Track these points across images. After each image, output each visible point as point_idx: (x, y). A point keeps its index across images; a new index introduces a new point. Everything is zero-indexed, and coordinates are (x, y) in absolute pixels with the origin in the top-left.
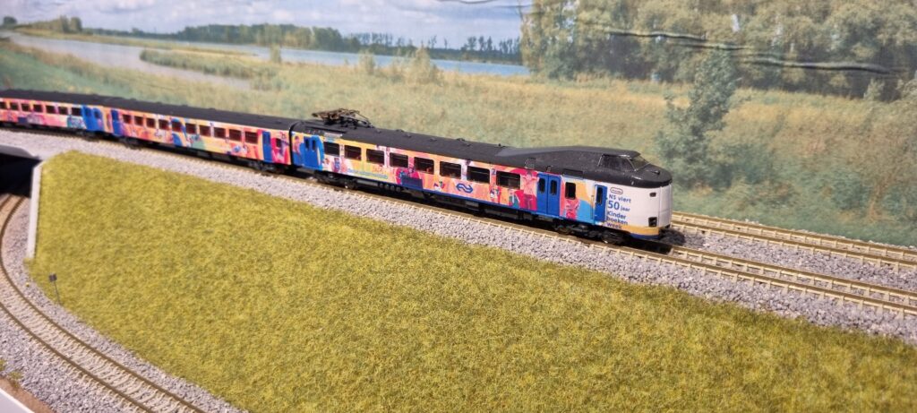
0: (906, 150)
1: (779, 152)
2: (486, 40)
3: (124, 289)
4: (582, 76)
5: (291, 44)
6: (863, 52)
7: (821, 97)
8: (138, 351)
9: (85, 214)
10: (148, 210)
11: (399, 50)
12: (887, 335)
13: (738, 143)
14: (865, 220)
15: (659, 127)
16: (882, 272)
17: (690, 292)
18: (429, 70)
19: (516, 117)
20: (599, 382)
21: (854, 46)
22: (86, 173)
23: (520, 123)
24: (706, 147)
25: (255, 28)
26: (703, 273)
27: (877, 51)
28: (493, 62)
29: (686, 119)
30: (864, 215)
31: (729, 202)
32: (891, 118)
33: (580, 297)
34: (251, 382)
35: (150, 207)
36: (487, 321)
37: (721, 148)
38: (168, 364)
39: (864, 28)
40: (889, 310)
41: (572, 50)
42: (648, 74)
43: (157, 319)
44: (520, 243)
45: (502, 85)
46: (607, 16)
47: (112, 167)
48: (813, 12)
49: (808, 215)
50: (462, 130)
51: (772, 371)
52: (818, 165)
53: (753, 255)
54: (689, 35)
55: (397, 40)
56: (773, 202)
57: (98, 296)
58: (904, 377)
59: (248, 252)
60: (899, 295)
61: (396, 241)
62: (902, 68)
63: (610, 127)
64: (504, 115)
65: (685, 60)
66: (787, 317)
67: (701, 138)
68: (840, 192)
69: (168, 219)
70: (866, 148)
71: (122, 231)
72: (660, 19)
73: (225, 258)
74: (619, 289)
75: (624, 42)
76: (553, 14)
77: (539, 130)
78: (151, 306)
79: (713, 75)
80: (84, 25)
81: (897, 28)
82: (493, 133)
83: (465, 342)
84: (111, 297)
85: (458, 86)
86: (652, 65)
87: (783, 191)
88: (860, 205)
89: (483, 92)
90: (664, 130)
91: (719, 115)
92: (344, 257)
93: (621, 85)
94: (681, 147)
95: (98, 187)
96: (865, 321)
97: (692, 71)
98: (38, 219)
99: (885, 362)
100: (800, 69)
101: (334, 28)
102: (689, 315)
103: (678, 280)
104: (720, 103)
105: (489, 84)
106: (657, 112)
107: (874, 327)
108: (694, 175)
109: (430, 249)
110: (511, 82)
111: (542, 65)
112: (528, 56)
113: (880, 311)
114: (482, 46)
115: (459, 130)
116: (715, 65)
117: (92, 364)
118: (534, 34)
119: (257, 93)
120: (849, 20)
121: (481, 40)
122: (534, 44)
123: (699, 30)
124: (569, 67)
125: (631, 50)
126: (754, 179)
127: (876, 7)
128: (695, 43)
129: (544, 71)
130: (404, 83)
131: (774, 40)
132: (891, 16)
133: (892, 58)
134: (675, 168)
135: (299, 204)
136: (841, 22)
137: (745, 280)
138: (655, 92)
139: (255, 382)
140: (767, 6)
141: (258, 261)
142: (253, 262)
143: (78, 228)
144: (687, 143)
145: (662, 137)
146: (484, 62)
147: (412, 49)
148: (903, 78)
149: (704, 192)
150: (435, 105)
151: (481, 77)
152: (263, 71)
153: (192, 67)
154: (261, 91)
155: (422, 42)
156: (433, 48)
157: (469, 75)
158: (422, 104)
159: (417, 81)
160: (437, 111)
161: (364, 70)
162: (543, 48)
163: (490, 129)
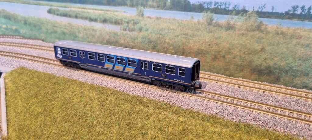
2: (307, 7)
5: (152, 7)
11: (234, 12)
18: (256, 24)
22: (36, 83)
28: (309, 21)
50: (276, 59)
55: (234, 6)
64: (310, 52)
82: (300, 61)
85: (278, 34)
89: (298, 38)
95: (47, 94)
105: (303, 33)
114: (303, 11)
115: (273, 59)
119: (125, 32)
121: (303, 8)
130: (235, 31)
143: (36, 119)
146: (303, 21)
147: (244, 12)
150: (257, 44)
151: (298, 29)
152: (130, 21)
153: (82, 18)
154: (128, 32)
155: (254, 8)
156: (262, 11)
157: (289, 28)
158: (246, 43)
159: (245, 30)
160: (258, 47)
161: (205, 22)
163: (298, 59)
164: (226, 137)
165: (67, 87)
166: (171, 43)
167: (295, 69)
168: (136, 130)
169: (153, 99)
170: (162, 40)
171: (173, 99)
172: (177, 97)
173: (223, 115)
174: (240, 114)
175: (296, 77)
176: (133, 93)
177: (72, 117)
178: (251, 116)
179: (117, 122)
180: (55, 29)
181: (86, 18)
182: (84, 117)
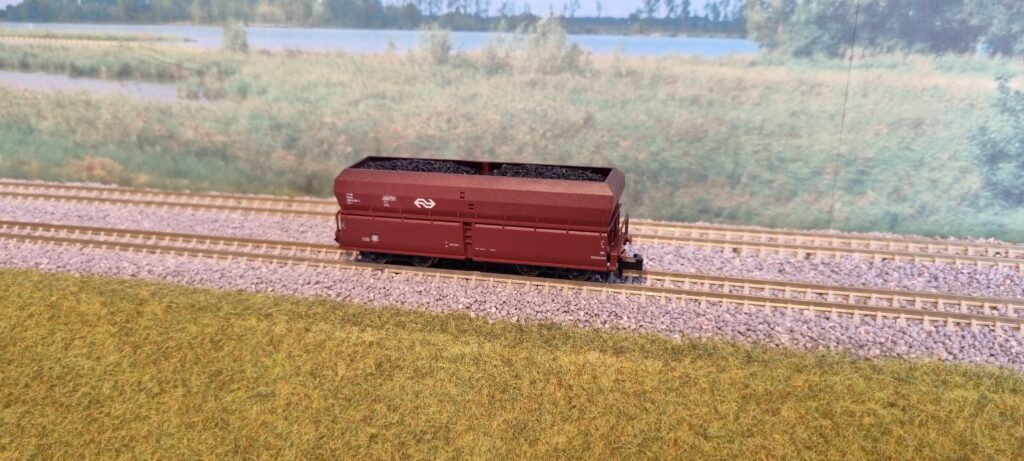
4: (858, 50)
5: (270, 20)
11: (503, 22)
15: (981, 122)
18: (563, 52)
19: (727, 118)
23: (735, 127)
28: (689, 36)
41: (840, 12)
42: (971, 44)
45: (704, 72)
50: (624, 144)
55: (500, 6)
63: (895, 126)
77: (769, 135)
82: (682, 145)
85: (619, 75)
86: (981, 30)
89: (668, 84)
90: (990, 124)
93: (923, 62)
94: (1014, 148)
105: (678, 69)
106: (980, 100)
110: (722, 64)
111: (782, 34)
112: (758, 24)
114: (671, 10)
115: (617, 144)
122: (770, 5)
124: (833, 38)
129: (788, 43)
130: (512, 75)
134: (999, 177)
138: (982, 69)
145: (984, 134)
146: (674, 35)
147: (529, 20)
150: (572, 108)
151: (665, 59)
152: (207, 67)
155: (551, 7)
156: (572, 16)
157: (643, 59)
158: (544, 107)
159: (537, 71)
160: (576, 115)
161: (429, 56)
162: (787, 10)
163: (676, 139)
164: (495, 363)
166: (341, 124)
167: (672, 165)
168: (239, 389)
169: (285, 292)
171: (344, 286)
172: (355, 279)
173: (485, 309)
174: (529, 299)
175: (678, 188)
176: (221, 284)
177: (27, 385)
178: (556, 300)
179: (179, 377)
181: (57, 68)
182: (68, 378)
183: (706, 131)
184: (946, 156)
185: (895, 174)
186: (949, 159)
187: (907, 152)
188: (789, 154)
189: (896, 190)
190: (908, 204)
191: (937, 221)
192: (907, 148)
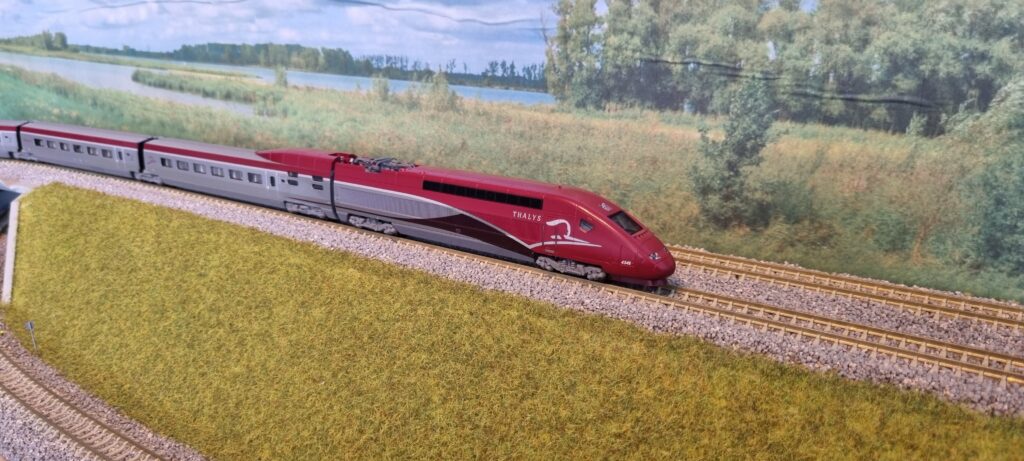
0: (950, 189)
1: (819, 189)
3: (109, 337)
4: (612, 105)
5: (298, 66)
6: (905, 84)
7: (862, 131)
8: (123, 408)
9: (67, 254)
10: (137, 250)
11: (415, 74)
12: (920, 390)
13: (775, 180)
14: (909, 263)
15: (693, 162)
16: (922, 321)
17: (717, 343)
18: (448, 96)
19: (541, 149)
20: (618, 440)
21: (895, 78)
22: (68, 208)
23: (546, 156)
24: (742, 184)
25: (259, 48)
26: (732, 322)
27: (919, 82)
28: (516, 89)
29: (722, 152)
30: (908, 257)
31: (768, 243)
32: (934, 154)
33: (600, 348)
34: (246, 442)
35: (139, 247)
36: (501, 375)
37: (758, 185)
38: (156, 422)
39: (905, 58)
40: (923, 363)
41: (600, 77)
42: (680, 104)
43: (146, 371)
44: (538, 288)
45: (526, 114)
46: (637, 41)
47: (98, 202)
48: (852, 40)
49: (849, 258)
50: (484, 163)
51: (798, 429)
52: (860, 204)
53: (786, 302)
54: (724, 63)
55: (413, 64)
56: (813, 243)
57: (80, 345)
58: (934, 435)
59: (246, 298)
60: (937, 347)
61: (405, 286)
62: (946, 101)
63: (641, 161)
64: (528, 146)
65: (720, 90)
66: (817, 371)
67: (737, 174)
68: (883, 233)
69: (159, 260)
70: (910, 187)
71: (108, 274)
72: (693, 45)
73: (222, 305)
74: (642, 340)
75: (655, 69)
76: (580, 38)
77: (566, 163)
78: (138, 357)
79: (749, 106)
80: (70, 42)
81: (940, 58)
82: (517, 166)
83: (477, 397)
84: (95, 347)
85: (479, 114)
86: (685, 94)
87: (823, 232)
88: (903, 248)
89: (506, 122)
90: (699, 164)
91: (756, 149)
92: (350, 304)
93: (653, 115)
94: (716, 184)
95: (83, 224)
96: (897, 375)
97: (727, 102)
98: (16, 258)
99: (915, 419)
100: (839, 101)
101: (344, 49)
102: (714, 368)
103: (705, 330)
104: (757, 136)
105: (512, 113)
106: (691, 146)
107: (906, 381)
108: (730, 214)
109: (441, 294)
110: (535, 110)
111: (568, 93)
112: (554, 83)
113: (914, 364)
114: (505, 71)
115: (480, 162)
116: (751, 95)
117: (70, 422)
118: (560, 59)
119: (261, 119)
120: (890, 50)
121: (503, 65)
122: (559, 71)
123: (734, 58)
124: (597, 96)
125: (662, 78)
126: (793, 218)
127: (918, 36)
128: (730, 72)
129: (572, 99)
130: (421, 110)
131: (813, 69)
132: (933, 46)
133: (935, 90)
134: (710, 206)
135: (302, 244)
136: (882, 51)
137: (775, 330)
138: (689, 123)
139: (251, 441)
140: (805, 33)
141: (257, 307)
142: (250, 309)
143: (59, 271)
144: (723, 179)
145: (696, 172)
146: (507, 89)
147: (429, 73)
148: (946, 112)
149: (741, 232)
150: (455, 135)
151: (503, 105)
152: (267, 95)
153: (190, 90)
154: (266, 117)
155: (440, 66)
156: (452, 73)
157: (491, 102)
158: (440, 134)
159: (435, 109)
160: (456, 141)
161: (378, 95)
162: (569, 74)
163: (513, 161)
165: (116, 210)
166: (334, 137)
168: (193, 270)
169: (238, 224)
170: (320, 132)
173: (321, 242)
176: (213, 216)
179: (172, 261)
180: (147, 114)
181: (197, 91)
182: (128, 257)
183: (530, 157)
184: (674, 186)
185: (645, 197)
186: (677, 189)
187: (652, 183)
188: (580, 178)
189: (646, 210)
190: (655, 221)
191: (674, 236)
192: (649, 179)
